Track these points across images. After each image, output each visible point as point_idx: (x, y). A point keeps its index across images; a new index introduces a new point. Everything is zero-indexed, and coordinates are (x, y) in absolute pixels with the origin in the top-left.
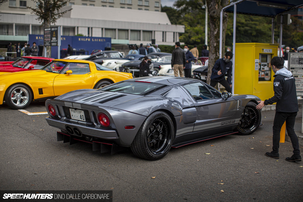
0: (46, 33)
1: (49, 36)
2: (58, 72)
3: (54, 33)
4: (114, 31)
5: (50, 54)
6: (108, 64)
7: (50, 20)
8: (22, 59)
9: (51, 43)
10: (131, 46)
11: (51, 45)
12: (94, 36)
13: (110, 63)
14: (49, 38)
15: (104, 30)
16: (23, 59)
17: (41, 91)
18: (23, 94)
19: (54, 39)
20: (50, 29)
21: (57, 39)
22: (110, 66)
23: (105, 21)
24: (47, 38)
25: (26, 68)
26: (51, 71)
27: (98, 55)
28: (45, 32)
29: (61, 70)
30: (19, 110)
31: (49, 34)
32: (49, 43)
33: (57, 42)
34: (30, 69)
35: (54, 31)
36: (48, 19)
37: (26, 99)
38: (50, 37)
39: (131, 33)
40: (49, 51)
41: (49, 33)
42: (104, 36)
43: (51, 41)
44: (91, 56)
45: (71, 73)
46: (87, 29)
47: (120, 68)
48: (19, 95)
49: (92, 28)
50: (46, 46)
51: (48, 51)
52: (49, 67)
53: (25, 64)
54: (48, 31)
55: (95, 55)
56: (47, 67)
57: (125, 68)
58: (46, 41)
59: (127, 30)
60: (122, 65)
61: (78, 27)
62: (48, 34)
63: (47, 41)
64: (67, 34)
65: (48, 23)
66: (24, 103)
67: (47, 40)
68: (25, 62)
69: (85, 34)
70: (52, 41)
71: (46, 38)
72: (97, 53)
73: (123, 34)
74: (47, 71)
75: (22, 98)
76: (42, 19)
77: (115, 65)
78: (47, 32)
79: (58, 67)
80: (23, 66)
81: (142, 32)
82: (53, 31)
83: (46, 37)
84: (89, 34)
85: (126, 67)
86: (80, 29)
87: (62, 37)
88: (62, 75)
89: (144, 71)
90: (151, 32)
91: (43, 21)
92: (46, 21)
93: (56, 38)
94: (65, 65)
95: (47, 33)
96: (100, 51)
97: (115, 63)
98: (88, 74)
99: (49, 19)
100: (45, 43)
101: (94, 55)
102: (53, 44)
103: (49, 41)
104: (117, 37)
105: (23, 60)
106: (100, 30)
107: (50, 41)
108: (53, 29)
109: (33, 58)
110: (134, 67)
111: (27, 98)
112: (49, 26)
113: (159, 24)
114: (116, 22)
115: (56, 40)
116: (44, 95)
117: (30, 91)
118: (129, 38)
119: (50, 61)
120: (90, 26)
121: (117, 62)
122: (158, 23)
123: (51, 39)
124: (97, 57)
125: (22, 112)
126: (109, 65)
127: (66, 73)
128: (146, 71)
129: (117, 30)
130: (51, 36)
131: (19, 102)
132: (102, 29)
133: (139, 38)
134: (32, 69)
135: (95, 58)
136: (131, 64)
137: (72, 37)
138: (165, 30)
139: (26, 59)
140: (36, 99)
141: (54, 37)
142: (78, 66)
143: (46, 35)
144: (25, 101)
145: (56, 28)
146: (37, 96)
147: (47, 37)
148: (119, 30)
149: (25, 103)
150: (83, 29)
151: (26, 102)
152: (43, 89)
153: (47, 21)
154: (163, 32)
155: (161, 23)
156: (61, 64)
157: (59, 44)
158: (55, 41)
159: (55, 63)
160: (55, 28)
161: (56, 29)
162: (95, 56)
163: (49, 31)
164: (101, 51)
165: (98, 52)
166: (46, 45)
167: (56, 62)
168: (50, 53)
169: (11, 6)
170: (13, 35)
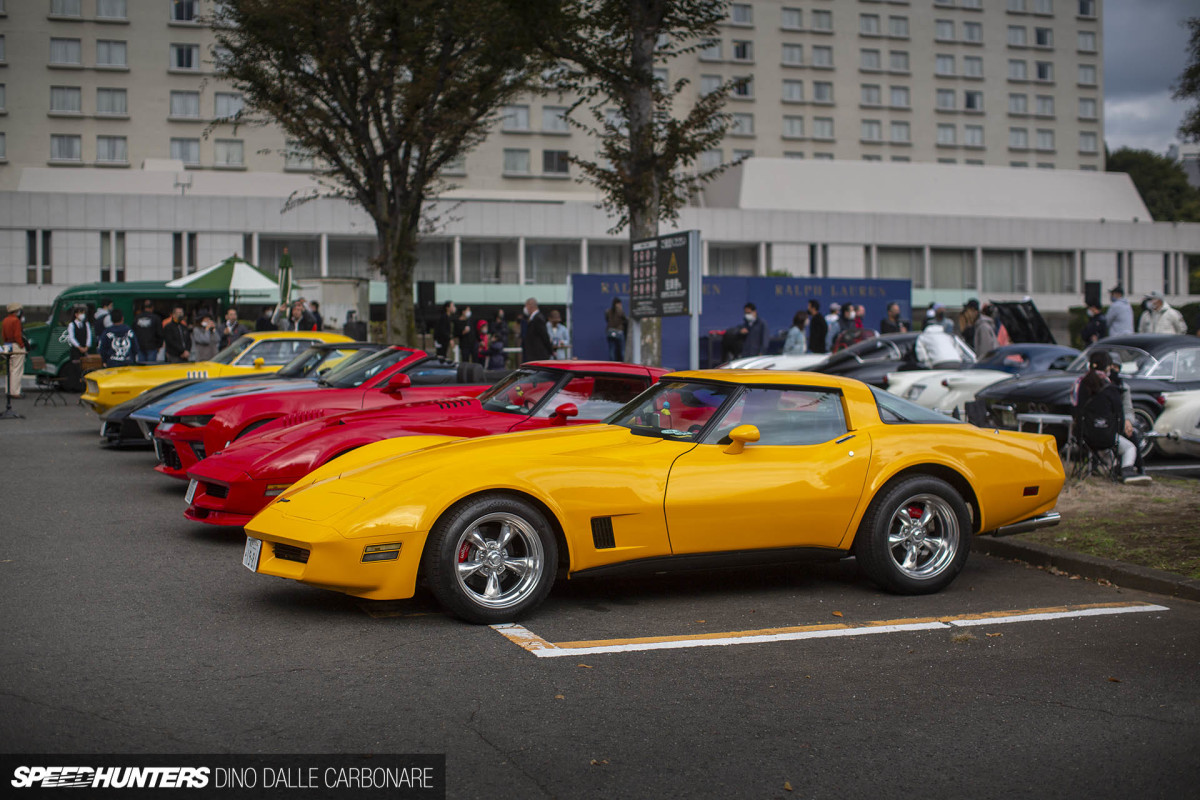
0: (639, 261)
1: (651, 275)
2: (688, 434)
3: (673, 260)
4: (914, 257)
5: (655, 351)
6: (910, 392)
7: (653, 206)
8: (527, 375)
9: (658, 303)
10: (1006, 311)
11: (660, 314)
12: (833, 273)
13: (922, 388)
14: (651, 283)
15: (874, 251)
16: (528, 371)
17: (603, 531)
18: (518, 547)
19: (673, 284)
20: (653, 244)
21: (685, 285)
22: (923, 397)
23: (877, 219)
24: (645, 284)
25: (543, 414)
26: (657, 428)
27: (864, 353)
28: (636, 255)
29: (702, 423)
30: (493, 627)
31: (651, 267)
32: (650, 303)
33: (685, 300)
34: (561, 418)
35: (674, 249)
36: (648, 203)
37: (527, 570)
38: (654, 279)
39: (984, 262)
40: (652, 338)
41: (651, 260)
42: (874, 275)
43: (658, 292)
44: (830, 359)
45: (754, 440)
46: (805, 253)
47: (967, 405)
48: (494, 550)
49: (825, 247)
50: (638, 319)
51: (648, 339)
52: (648, 408)
53: (537, 397)
54: (645, 251)
55: (853, 354)
56: (637, 410)
57: (993, 406)
58: (639, 294)
59: (970, 252)
60: (976, 396)
61: (769, 246)
62: (645, 267)
63: (645, 294)
64: (725, 271)
65: (648, 220)
66: (521, 593)
67: (642, 291)
68: (541, 389)
69: (801, 270)
70: (664, 295)
71: (639, 284)
72: (862, 344)
73: (954, 266)
74: (635, 431)
75: (511, 564)
76: (620, 206)
77: (945, 395)
78: (642, 258)
79: (686, 409)
80: (531, 406)
81: (1029, 256)
82: (668, 252)
83: (639, 278)
84: (813, 269)
85: (998, 403)
86: (776, 251)
87: (705, 279)
88: (709, 448)
89: (1093, 423)
90: (1069, 254)
91: (626, 209)
92: (639, 211)
93: (680, 281)
94: (721, 398)
95: (645, 260)
96: (874, 335)
97: (945, 384)
98: (838, 443)
99: (651, 203)
100: (634, 305)
101: (847, 351)
102: (669, 308)
103: (651, 293)
104: (928, 281)
105: (531, 377)
106: (860, 252)
107: (654, 297)
108: (667, 244)
109: (572, 369)
110: (1037, 403)
111: (535, 565)
112: (650, 233)
113: (1103, 221)
114: (923, 219)
115: (682, 289)
116: (617, 549)
117: (547, 530)
118: (979, 284)
119: (650, 379)
120: (819, 239)
121: (953, 380)
122: (1098, 217)
123: (661, 287)
124: (861, 361)
125: (508, 640)
126: (913, 396)
127: (726, 441)
128: (1101, 423)
129: (927, 253)
130: (658, 274)
131: (494, 586)
132: (867, 249)
133: (1017, 283)
134: (569, 418)
135: (850, 364)
136: (1019, 388)
137: (748, 280)
138: (1125, 246)
139: (542, 372)
140: (576, 570)
141: (673, 277)
142: (788, 404)
143: (639, 268)
144: (524, 581)
145: (681, 239)
146: (584, 554)
147: (645, 277)
148: (937, 251)
149: (523, 589)
150: (791, 250)
151: (529, 586)
152: (615, 522)
153: (644, 209)
154: (1120, 255)
155: (1107, 218)
156: (701, 393)
157: (696, 306)
158: (676, 294)
159: (676, 388)
160: (676, 240)
161: (681, 241)
162: (851, 358)
163: (651, 250)
164: (877, 334)
165: (861, 338)
166: (637, 312)
167: (681, 387)
168: (655, 345)
169: (510, 172)
170: (517, 282)
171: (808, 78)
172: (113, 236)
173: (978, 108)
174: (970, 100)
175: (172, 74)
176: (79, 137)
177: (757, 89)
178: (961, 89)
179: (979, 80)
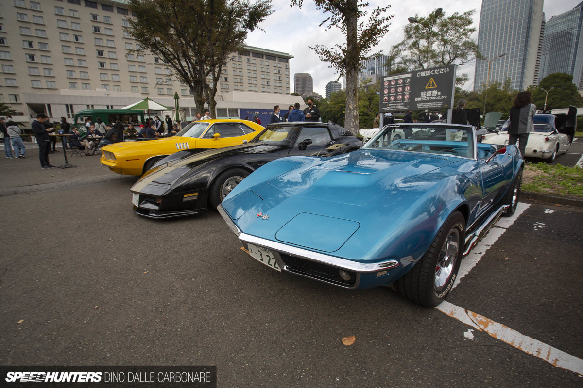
0: (390, 85)
1: (403, 91)
14: (403, 95)
19: (430, 93)
31: (404, 87)
32: (402, 104)
33: (445, 101)
35: (433, 76)
38: (407, 93)
41: (404, 84)
43: (411, 99)
54: (397, 80)
70: (419, 99)
78: (393, 83)
102: (424, 106)
107: (406, 101)
108: (424, 74)
115: (442, 95)
141: (431, 90)
158: (434, 98)
160: (436, 71)
161: (443, 71)
163: (404, 79)
169: (183, 94)
170: (190, 116)
171: (238, 77)
172: (90, 106)
173: (269, 84)
174: (267, 83)
175: (99, 69)
176: (76, 83)
177: (229, 79)
178: (266, 80)
179: (269, 79)
